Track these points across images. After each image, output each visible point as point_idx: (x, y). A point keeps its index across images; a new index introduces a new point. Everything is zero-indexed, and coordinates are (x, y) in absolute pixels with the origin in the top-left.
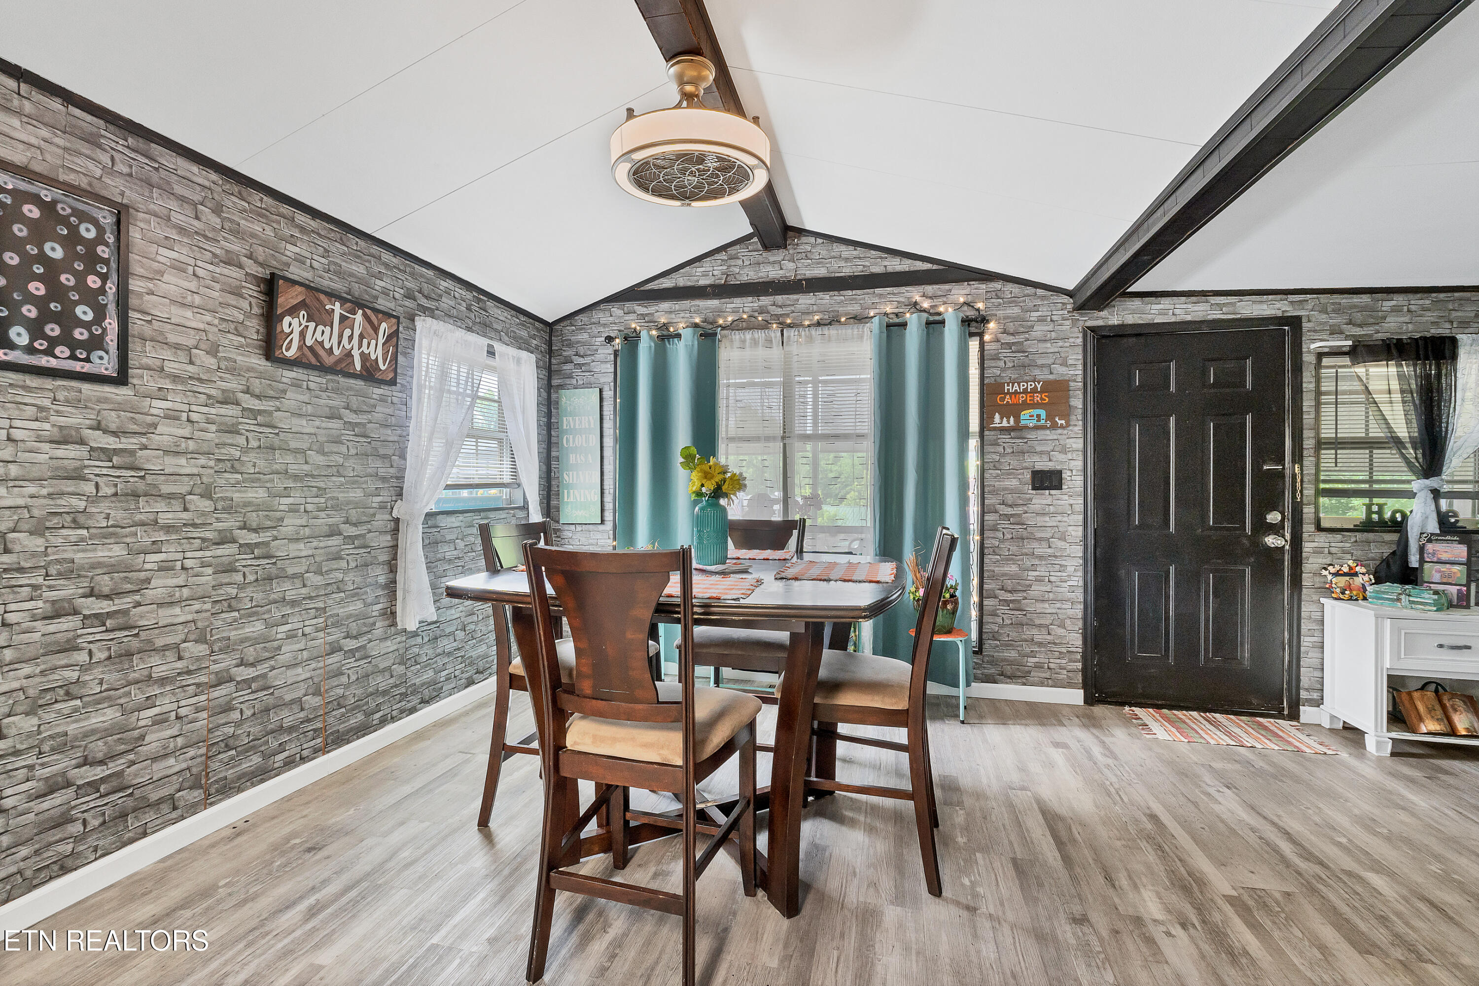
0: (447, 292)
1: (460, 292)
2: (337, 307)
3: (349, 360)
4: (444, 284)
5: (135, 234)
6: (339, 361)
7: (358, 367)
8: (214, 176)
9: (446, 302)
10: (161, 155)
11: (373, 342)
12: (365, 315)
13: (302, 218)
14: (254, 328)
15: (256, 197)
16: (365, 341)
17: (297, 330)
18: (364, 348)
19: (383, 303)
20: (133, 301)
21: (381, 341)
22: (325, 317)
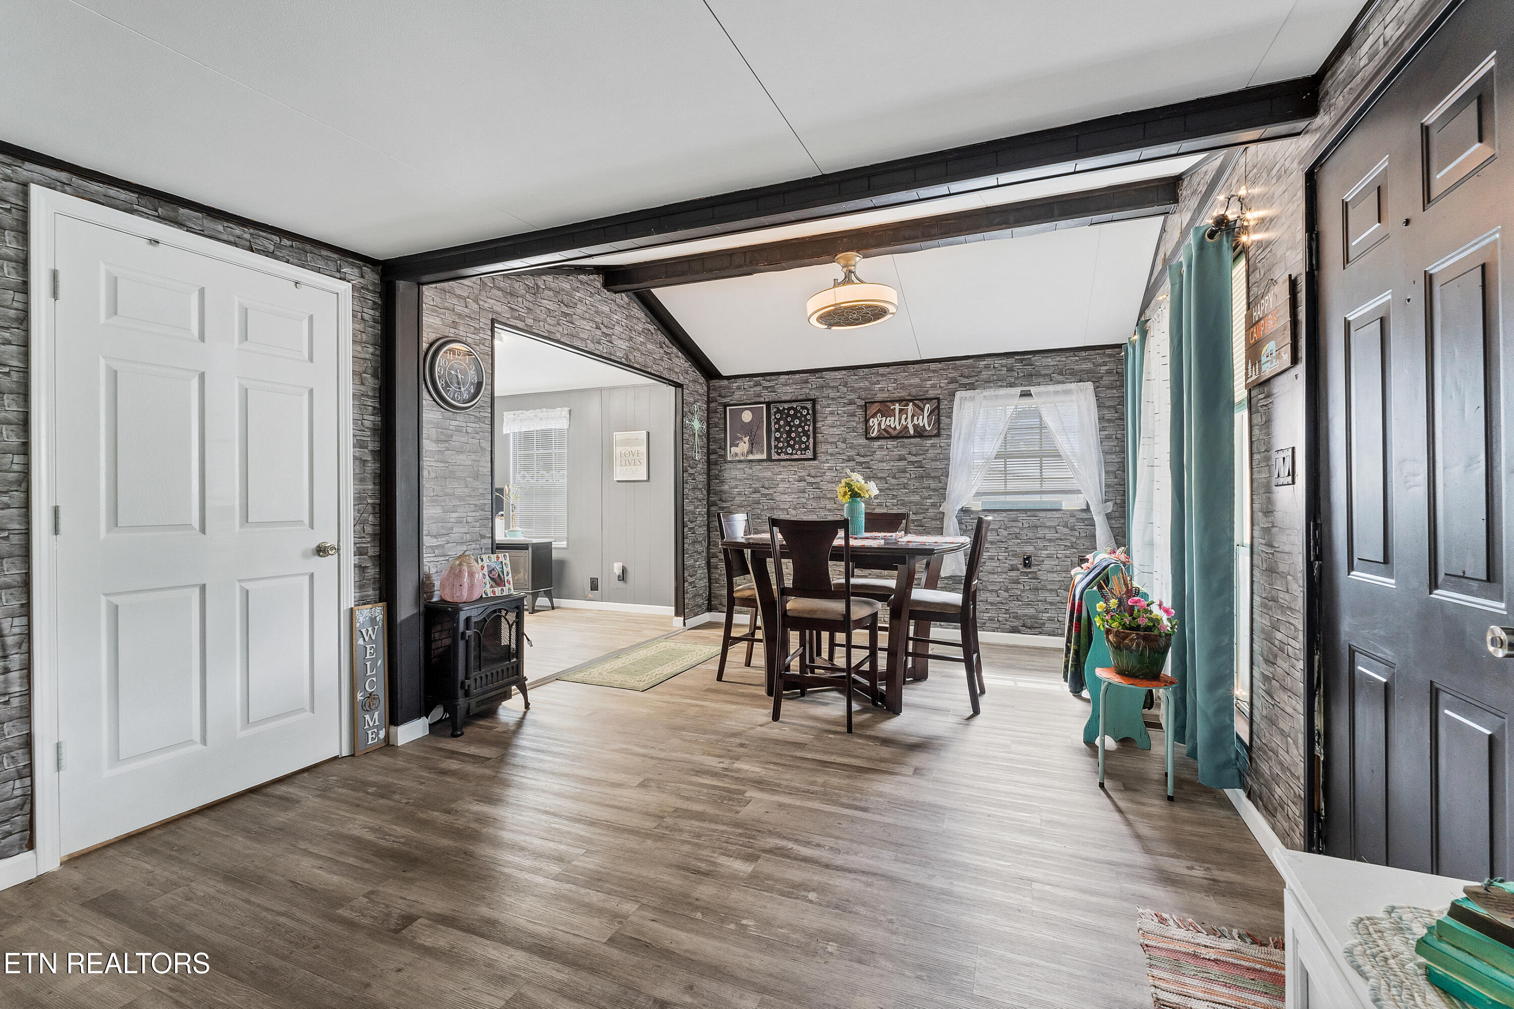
0: (987, 367)
1: (998, 362)
2: (897, 406)
3: (906, 430)
4: (982, 363)
5: (818, 407)
6: (901, 432)
7: (912, 432)
8: (844, 372)
9: (985, 374)
10: (826, 375)
11: (921, 417)
12: (914, 404)
13: (881, 370)
14: (861, 428)
15: (861, 372)
16: (916, 418)
17: (876, 423)
18: (915, 422)
19: (932, 393)
20: (818, 430)
21: (926, 414)
22: (891, 413)
